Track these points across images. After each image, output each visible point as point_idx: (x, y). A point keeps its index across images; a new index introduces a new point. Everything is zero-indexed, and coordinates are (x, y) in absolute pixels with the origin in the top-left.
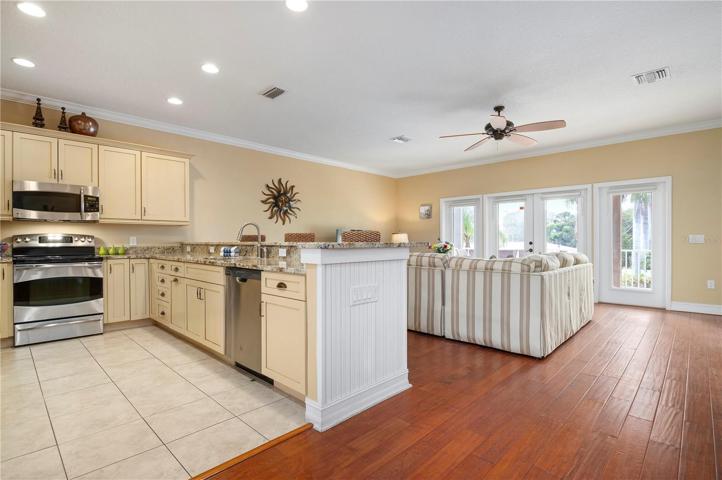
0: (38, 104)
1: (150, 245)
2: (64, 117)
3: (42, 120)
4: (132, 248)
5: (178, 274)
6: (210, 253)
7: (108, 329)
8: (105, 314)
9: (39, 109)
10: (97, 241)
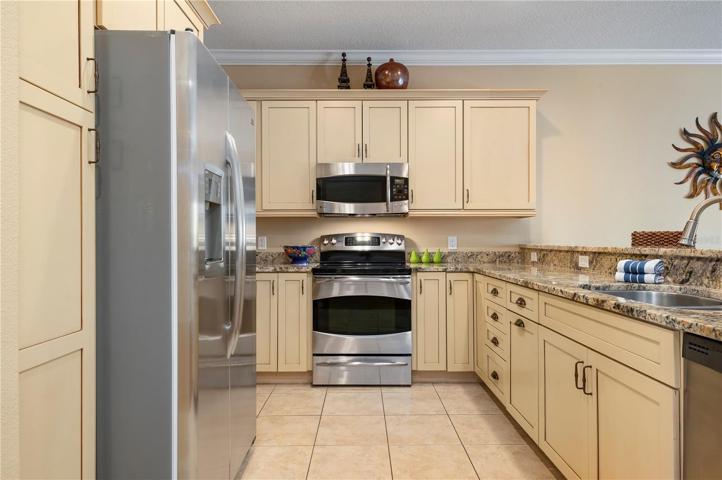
0: (344, 60)
1: (475, 250)
2: (369, 71)
3: (348, 81)
4: (450, 253)
5: (524, 312)
6: (578, 269)
7: (417, 379)
8: (414, 356)
9: (344, 66)
10: (409, 243)
